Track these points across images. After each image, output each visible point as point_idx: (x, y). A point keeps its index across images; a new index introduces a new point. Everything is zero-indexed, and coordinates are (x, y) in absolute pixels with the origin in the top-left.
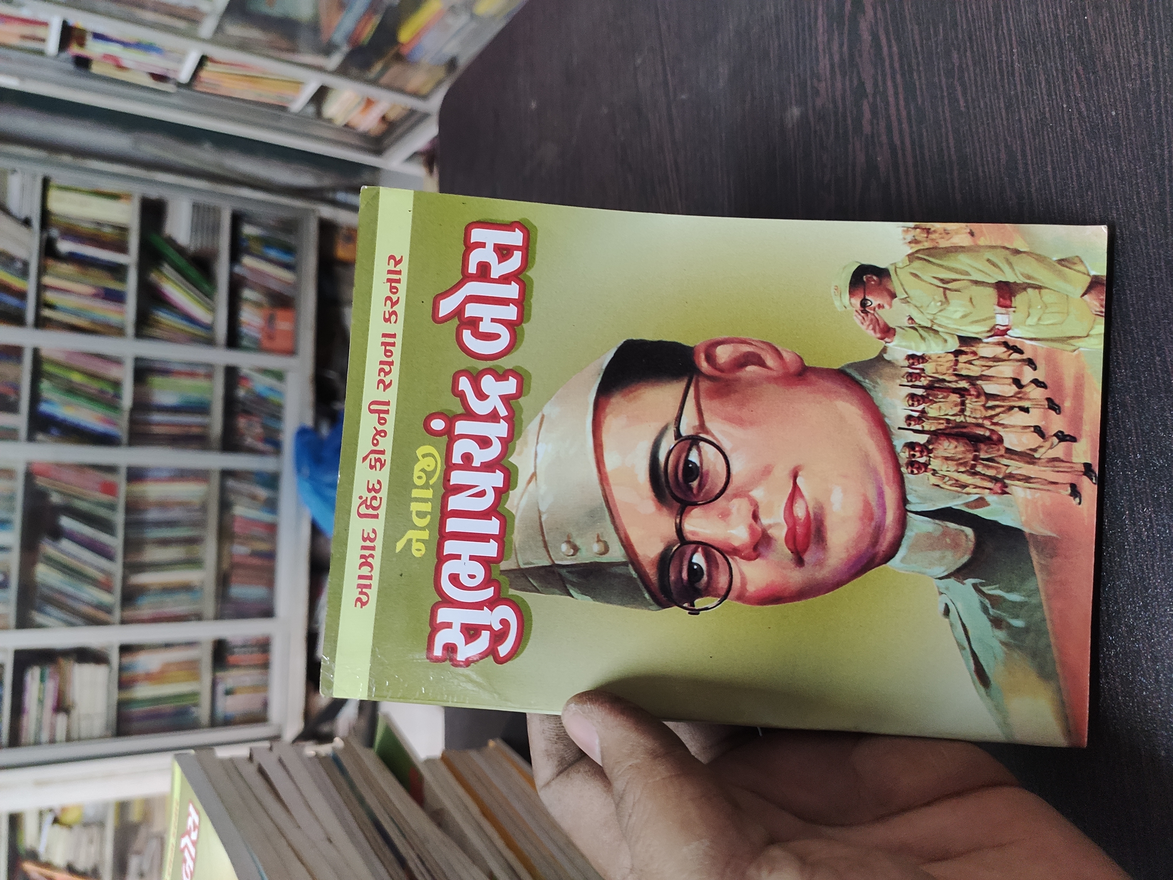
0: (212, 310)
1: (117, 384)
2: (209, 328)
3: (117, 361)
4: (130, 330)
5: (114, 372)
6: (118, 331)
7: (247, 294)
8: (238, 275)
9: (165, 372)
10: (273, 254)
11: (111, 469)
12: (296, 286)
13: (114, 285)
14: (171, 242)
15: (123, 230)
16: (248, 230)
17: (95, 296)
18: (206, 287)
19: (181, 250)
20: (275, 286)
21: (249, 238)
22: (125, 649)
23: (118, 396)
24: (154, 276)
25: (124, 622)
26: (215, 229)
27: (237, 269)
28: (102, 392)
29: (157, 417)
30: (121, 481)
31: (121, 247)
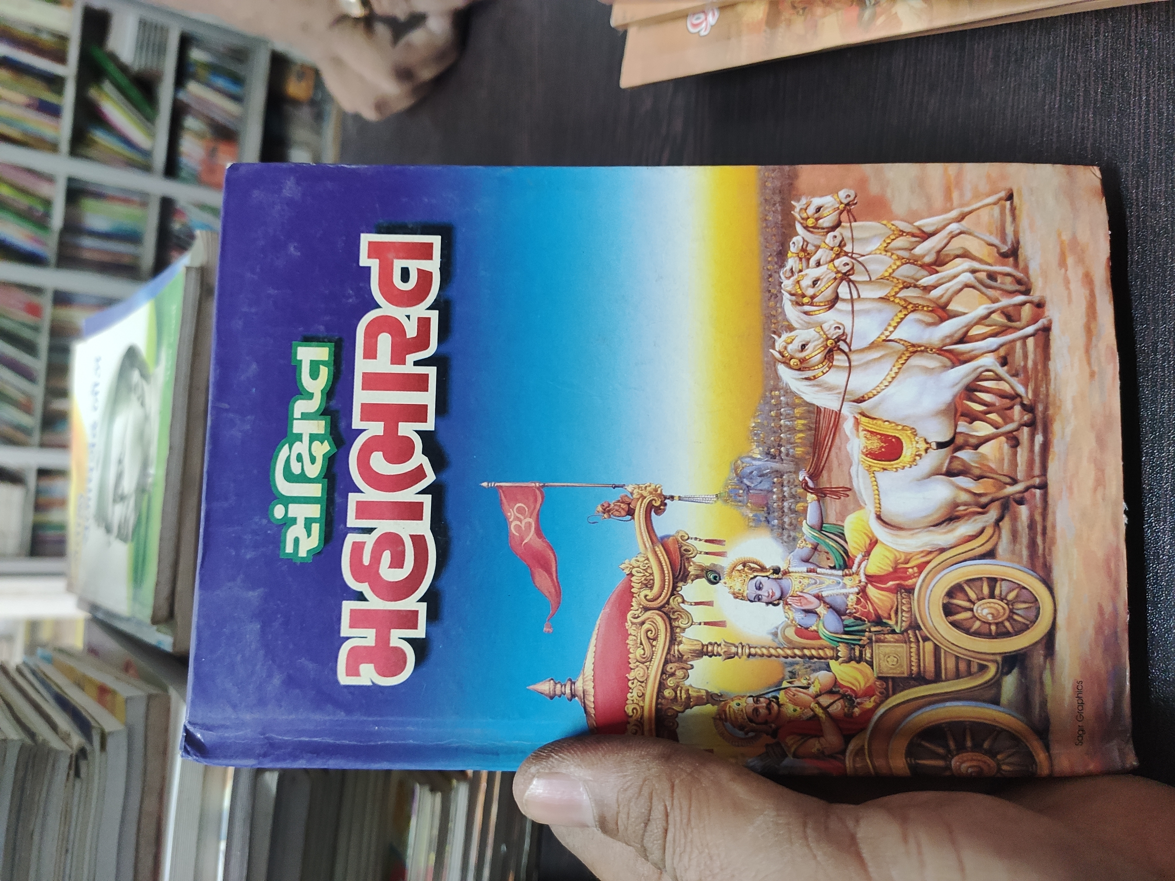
0: (152, 135)
1: (47, 203)
2: (147, 154)
3: (50, 179)
4: (65, 146)
5: (44, 189)
6: (53, 147)
7: (190, 122)
8: (182, 102)
9: (98, 195)
10: (221, 82)
11: (37, 290)
12: (242, 119)
13: (49, 97)
14: (113, 58)
15: (63, 39)
16: (196, 55)
17: (28, 106)
18: (148, 110)
19: (123, 69)
20: (220, 118)
21: (197, 63)
22: (43, 473)
23: (47, 215)
24: (93, 93)
25: (43, 445)
26: (161, 50)
27: (182, 96)
28: (30, 209)
29: (87, 242)
30: (46, 303)
31: (60, 58)
